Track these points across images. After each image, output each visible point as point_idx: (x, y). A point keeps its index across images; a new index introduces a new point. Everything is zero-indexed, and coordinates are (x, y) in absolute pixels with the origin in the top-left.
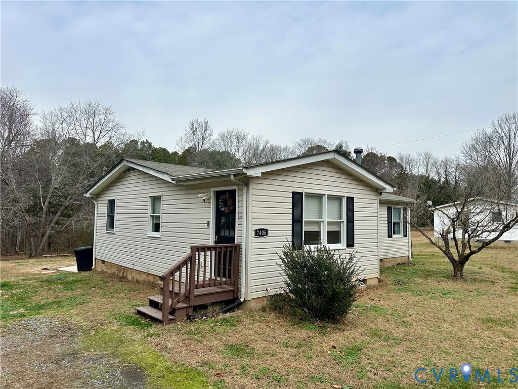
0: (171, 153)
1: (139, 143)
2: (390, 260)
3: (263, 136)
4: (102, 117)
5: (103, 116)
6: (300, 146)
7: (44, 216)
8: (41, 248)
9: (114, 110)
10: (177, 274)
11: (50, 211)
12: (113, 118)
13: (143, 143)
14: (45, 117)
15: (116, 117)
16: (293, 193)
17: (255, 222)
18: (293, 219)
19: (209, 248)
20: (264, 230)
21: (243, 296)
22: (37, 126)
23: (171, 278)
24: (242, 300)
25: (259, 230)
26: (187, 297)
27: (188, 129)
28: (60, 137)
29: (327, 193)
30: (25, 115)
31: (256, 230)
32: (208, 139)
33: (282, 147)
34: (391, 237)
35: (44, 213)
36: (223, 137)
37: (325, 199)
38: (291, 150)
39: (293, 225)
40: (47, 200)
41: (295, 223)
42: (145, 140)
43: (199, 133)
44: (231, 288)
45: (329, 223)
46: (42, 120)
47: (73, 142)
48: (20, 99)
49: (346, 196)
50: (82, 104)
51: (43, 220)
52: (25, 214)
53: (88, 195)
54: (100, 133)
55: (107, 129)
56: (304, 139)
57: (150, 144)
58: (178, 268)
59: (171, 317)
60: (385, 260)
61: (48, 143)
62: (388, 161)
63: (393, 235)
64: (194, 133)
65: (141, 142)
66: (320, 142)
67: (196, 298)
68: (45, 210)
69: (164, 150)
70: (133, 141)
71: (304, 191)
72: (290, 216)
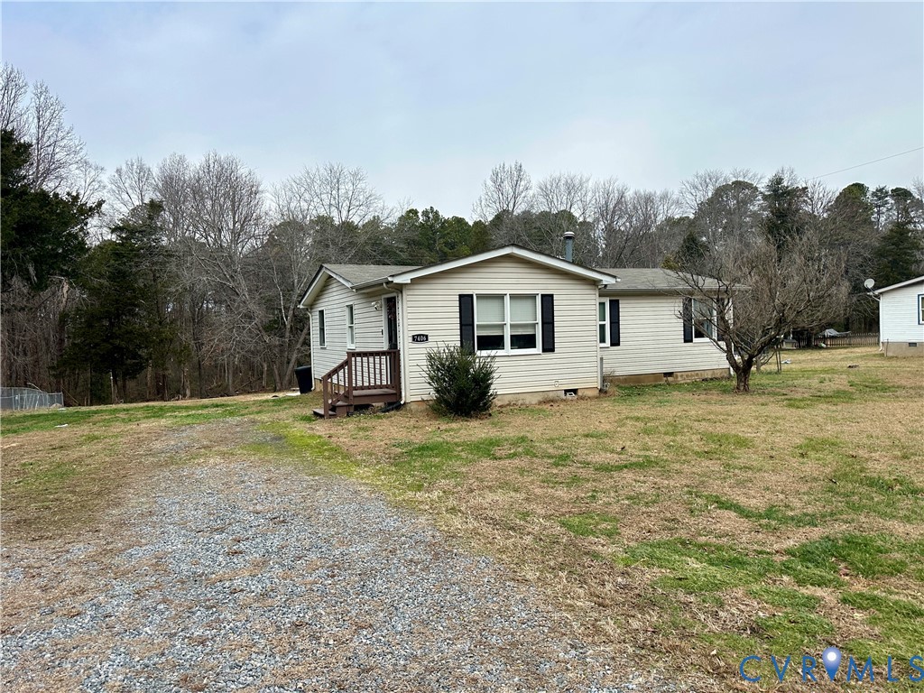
0: (471, 223)
1: (420, 214)
2: (689, 373)
3: (617, 180)
4: (350, 186)
5: (350, 184)
6: (695, 187)
7: (287, 334)
8: (287, 378)
9: (365, 173)
10: (335, 377)
11: (297, 328)
12: (364, 185)
13: (425, 213)
14: (277, 195)
15: (368, 185)
16: (460, 295)
17: (411, 328)
18: (461, 323)
19: (383, 353)
20: (423, 335)
21: (403, 398)
22: (270, 207)
23: (329, 380)
24: (402, 402)
25: (418, 335)
26: (346, 397)
27: (490, 183)
28: (305, 217)
29: (508, 292)
30: (253, 193)
31: (413, 336)
32: (523, 195)
33: (658, 193)
34: (691, 341)
35: (288, 330)
36: (546, 192)
37: (507, 299)
38: (675, 197)
39: (461, 329)
40: (291, 312)
41: (463, 327)
42: (429, 208)
43: (507, 187)
44: (395, 392)
45: (512, 326)
46: (273, 198)
47: (323, 221)
48: (242, 171)
49: (541, 292)
50: (322, 171)
51: (287, 340)
52: (264, 333)
53: (301, 306)
54: (349, 211)
55: (358, 203)
56: (701, 173)
57: (437, 213)
58: (335, 371)
59: (330, 413)
60: (679, 374)
61: (290, 228)
62: (892, 196)
63: (694, 339)
64: (499, 189)
65: (423, 212)
66: (739, 176)
67: (356, 399)
68: (288, 327)
69: (460, 221)
70: (411, 211)
71: (474, 292)
72: (458, 321)
